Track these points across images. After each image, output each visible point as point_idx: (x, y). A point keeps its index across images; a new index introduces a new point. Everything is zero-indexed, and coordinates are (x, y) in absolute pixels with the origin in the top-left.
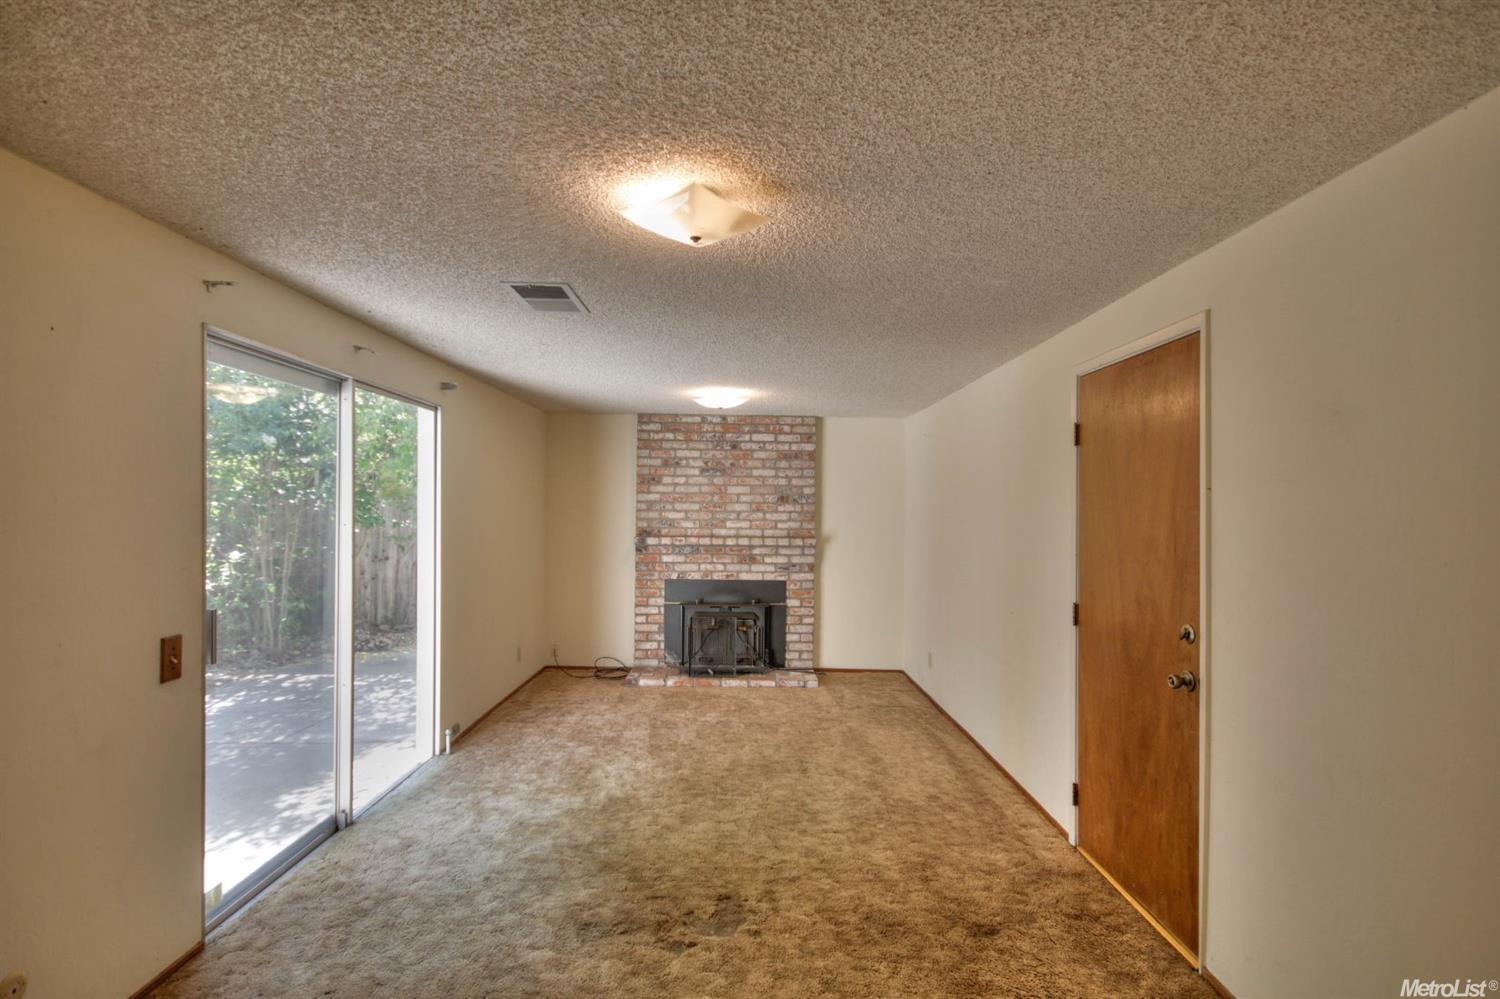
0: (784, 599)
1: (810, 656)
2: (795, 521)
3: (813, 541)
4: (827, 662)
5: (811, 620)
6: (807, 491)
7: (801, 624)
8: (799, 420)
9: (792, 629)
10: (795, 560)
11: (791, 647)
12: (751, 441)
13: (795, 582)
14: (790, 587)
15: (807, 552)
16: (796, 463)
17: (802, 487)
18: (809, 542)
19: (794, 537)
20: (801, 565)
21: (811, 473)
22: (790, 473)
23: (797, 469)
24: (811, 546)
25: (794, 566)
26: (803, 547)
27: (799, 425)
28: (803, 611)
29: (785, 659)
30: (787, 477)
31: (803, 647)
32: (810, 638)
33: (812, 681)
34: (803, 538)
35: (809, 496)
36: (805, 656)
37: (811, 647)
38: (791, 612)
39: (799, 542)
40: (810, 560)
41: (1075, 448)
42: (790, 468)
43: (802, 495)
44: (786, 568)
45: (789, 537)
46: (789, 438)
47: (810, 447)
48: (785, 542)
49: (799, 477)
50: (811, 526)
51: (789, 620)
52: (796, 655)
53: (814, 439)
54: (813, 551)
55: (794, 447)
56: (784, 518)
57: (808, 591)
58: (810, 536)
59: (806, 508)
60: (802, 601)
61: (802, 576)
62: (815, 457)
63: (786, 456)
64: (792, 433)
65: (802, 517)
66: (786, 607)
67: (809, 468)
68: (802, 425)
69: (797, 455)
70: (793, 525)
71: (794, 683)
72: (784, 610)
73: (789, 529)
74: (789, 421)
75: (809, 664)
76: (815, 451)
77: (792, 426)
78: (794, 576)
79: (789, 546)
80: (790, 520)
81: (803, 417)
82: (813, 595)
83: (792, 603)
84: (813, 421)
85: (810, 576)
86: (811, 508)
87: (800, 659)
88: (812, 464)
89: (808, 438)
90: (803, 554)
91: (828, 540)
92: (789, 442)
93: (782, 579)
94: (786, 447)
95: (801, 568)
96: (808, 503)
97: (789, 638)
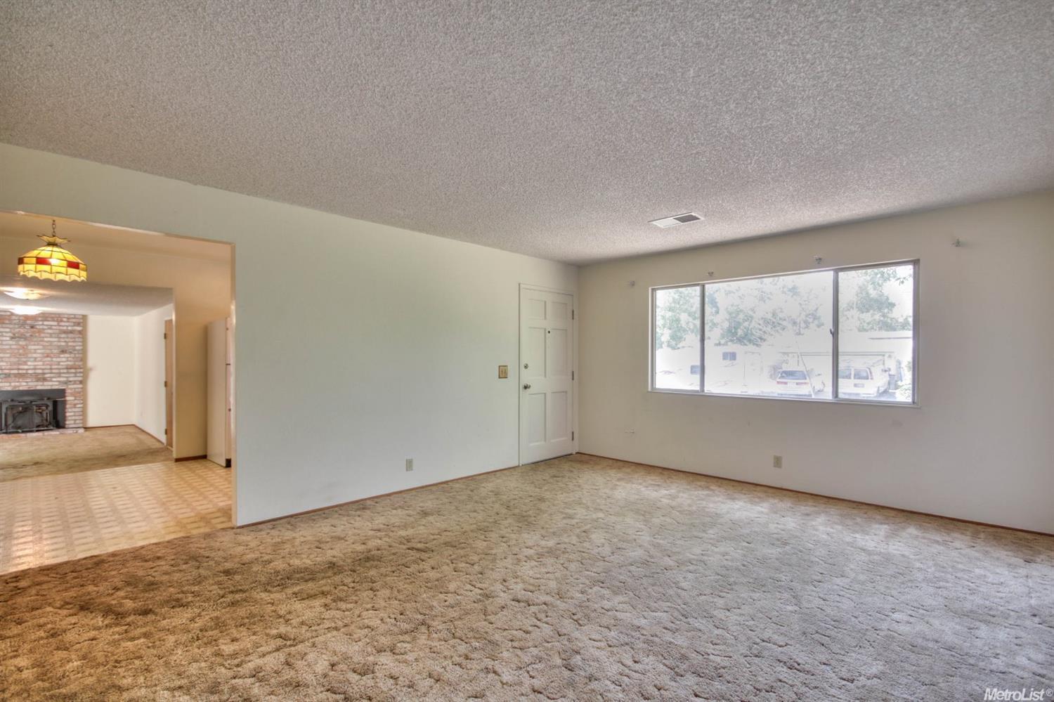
0: (65, 397)
1: (81, 421)
2: (70, 361)
3: (82, 370)
4: (91, 423)
5: (81, 406)
6: (77, 348)
7: (75, 408)
8: (73, 316)
9: (70, 410)
10: (71, 379)
11: (70, 418)
12: (43, 325)
13: (71, 389)
14: (68, 391)
15: (78, 375)
16: (70, 335)
17: (74, 346)
18: (78, 370)
19: (71, 369)
20: (75, 381)
21: (81, 340)
22: (67, 340)
23: (71, 338)
24: (80, 372)
25: (70, 381)
26: (75, 373)
27: (73, 318)
28: (76, 402)
29: (65, 424)
30: (65, 342)
31: (77, 418)
32: (81, 413)
33: (81, 431)
34: (76, 369)
35: (79, 350)
36: (78, 422)
37: (81, 417)
38: (69, 402)
39: (73, 371)
40: (80, 379)
41: (163, 340)
42: (67, 338)
43: (75, 350)
44: (66, 383)
45: (67, 368)
46: (67, 324)
47: (79, 328)
48: (65, 371)
49: (73, 342)
50: (80, 363)
51: (68, 406)
52: (72, 422)
53: (81, 325)
54: (82, 375)
55: (70, 328)
56: (64, 360)
57: (79, 393)
58: (81, 368)
59: (77, 356)
60: (75, 397)
61: (75, 386)
62: (83, 334)
63: (65, 332)
64: (68, 322)
65: (75, 359)
66: (65, 401)
67: (79, 337)
68: (74, 318)
69: (71, 332)
70: (69, 363)
71: (71, 432)
72: (64, 402)
73: (68, 365)
74: (66, 316)
75: (81, 425)
76: (82, 330)
77: (68, 319)
78: (70, 386)
79: (68, 373)
80: (68, 361)
81: (75, 315)
82: (83, 395)
83: (69, 398)
84: (81, 317)
85: (81, 386)
86: (81, 355)
87: (75, 424)
88: (81, 336)
89: (78, 324)
90: (76, 376)
91: (91, 369)
92: (66, 326)
93: (63, 388)
94: (65, 328)
95: (75, 382)
96: (78, 353)
97: (68, 414)
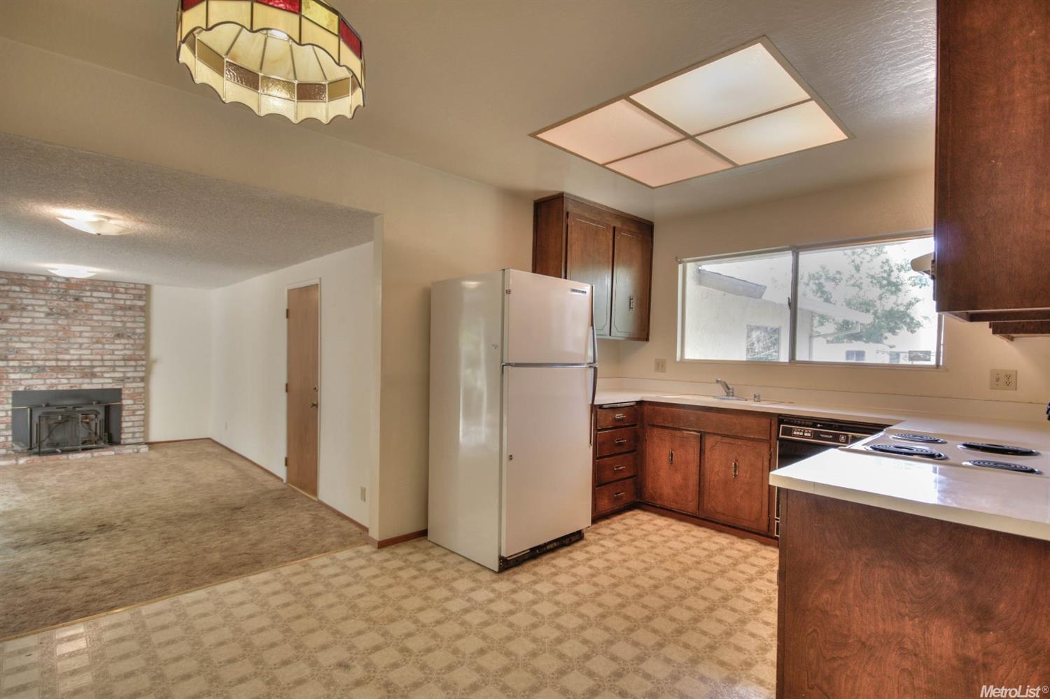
0: (121, 400)
1: (142, 435)
2: (129, 349)
3: (144, 363)
4: (154, 436)
5: (142, 412)
6: (138, 331)
7: (134, 415)
8: (132, 286)
9: (127, 419)
10: (129, 375)
11: (126, 430)
12: (91, 296)
13: (129, 389)
14: (125, 392)
15: (139, 369)
16: (131, 313)
17: (134, 328)
18: (140, 363)
19: (128, 360)
20: (134, 378)
21: (142, 319)
22: (125, 319)
23: (131, 317)
24: (142, 365)
25: (128, 378)
26: (135, 366)
27: (132, 288)
28: (136, 407)
29: (121, 439)
30: (122, 321)
31: (136, 430)
32: (142, 423)
33: (144, 449)
34: (136, 360)
35: (140, 334)
36: (137, 435)
37: (142, 429)
38: (126, 408)
39: (133, 363)
40: (141, 374)
41: (286, 320)
42: (125, 316)
43: (134, 333)
44: (122, 380)
45: (124, 360)
46: (124, 296)
47: (141, 303)
48: (122, 363)
49: (132, 322)
50: (142, 353)
51: (124, 413)
52: (130, 435)
53: (144, 298)
54: (144, 369)
55: (128, 303)
56: (120, 348)
57: (140, 394)
58: (142, 358)
59: (138, 342)
60: (134, 400)
61: (134, 385)
62: (145, 311)
63: (122, 308)
64: (126, 293)
65: (135, 347)
66: (122, 405)
67: (140, 316)
68: (135, 289)
69: (130, 308)
70: (127, 352)
71: (131, 451)
72: (120, 408)
73: (125, 355)
74: (124, 285)
75: (141, 440)
76: (145, 306)
77: (126, 289)
78: (128, 385)
79: (125, 366)
80: (125, 349)
81: (135, 284)
82: (143, 397)
83: (126, 402)
84: (143, 287)
85: (142, 385)
86: (143, 342)
87: (133, 438)
88: (143, 314)
89: (140, 297)
90: (136, 371)
91: (155, 361)
92: (123, 299)
93: (119, 387)
94: (122, 302)
95: (134, 379)
96: (139, 339)
97: (124, 425)
